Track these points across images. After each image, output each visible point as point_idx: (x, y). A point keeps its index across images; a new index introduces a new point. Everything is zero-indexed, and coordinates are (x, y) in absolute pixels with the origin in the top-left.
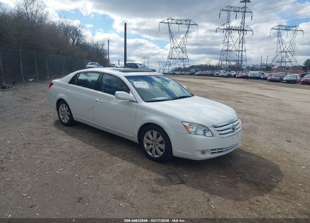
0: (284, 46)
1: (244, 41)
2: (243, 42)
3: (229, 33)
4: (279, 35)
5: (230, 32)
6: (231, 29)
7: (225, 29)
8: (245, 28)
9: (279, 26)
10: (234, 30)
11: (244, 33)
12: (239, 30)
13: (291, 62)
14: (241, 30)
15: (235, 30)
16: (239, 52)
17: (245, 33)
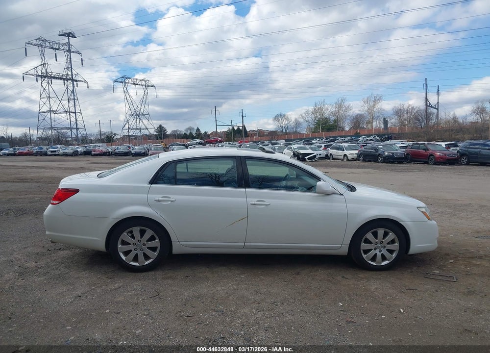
0: (135, 107)
1: (76, 98)
2: (74, 99)
3: (48, 83)
4: (126, 90)
5: (50, 82)
6: (51, 77)
7: (39, 76)
8: (74, 77)
9: (123, 77)
10: (55, 78)
11: (73, 84)
12: (64, 79)
13: (147, 129)
14: (67, 80)
15: (58, 78)
16: (70, 115)
17: (75, 85)
